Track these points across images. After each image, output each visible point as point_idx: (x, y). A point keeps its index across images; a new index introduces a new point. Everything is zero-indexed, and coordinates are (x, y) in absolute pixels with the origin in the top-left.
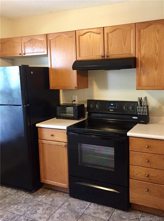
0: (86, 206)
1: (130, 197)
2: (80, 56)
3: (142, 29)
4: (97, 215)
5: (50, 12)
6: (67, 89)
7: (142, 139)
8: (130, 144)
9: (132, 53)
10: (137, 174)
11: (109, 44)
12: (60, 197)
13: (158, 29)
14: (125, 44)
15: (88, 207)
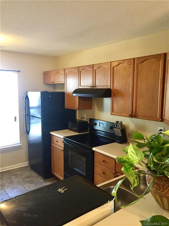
2: (80, 86)
5: (73, 52)
8: (95, 157)
9: (108, 85)
13: (125, 67)
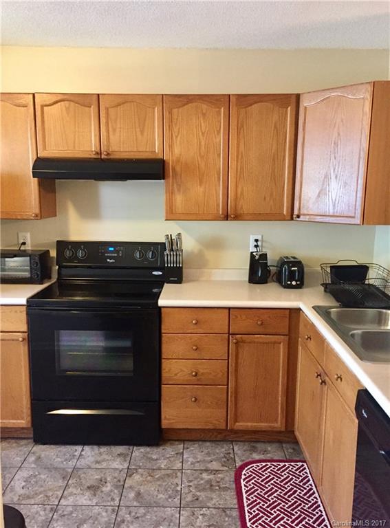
0: (76, 454)
1: (163, 417)
2: (45, 148)
3: (174, 108)
4: (104, 465)
6: (14, 218)
7: (186, 310)
8: (163, 320)
9: (157, 151)
10: (176, 375)
11: (110, 129)
12: (12, 448)
13: (204, 111)
14: (142, 132)
15: (81, 455)
